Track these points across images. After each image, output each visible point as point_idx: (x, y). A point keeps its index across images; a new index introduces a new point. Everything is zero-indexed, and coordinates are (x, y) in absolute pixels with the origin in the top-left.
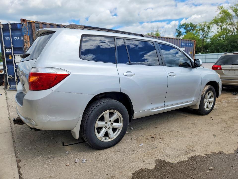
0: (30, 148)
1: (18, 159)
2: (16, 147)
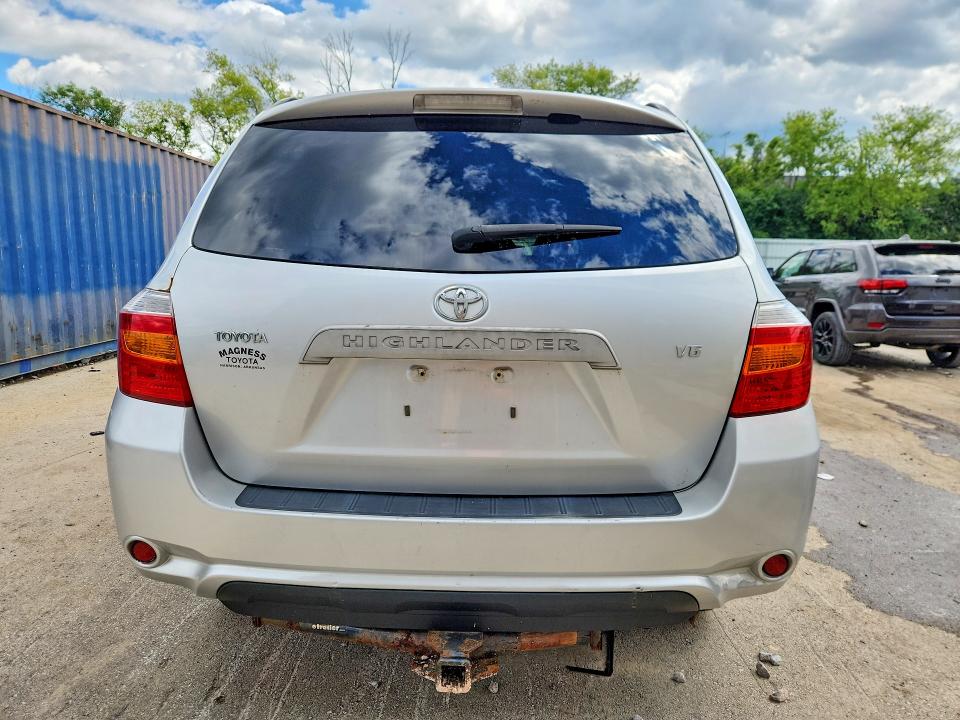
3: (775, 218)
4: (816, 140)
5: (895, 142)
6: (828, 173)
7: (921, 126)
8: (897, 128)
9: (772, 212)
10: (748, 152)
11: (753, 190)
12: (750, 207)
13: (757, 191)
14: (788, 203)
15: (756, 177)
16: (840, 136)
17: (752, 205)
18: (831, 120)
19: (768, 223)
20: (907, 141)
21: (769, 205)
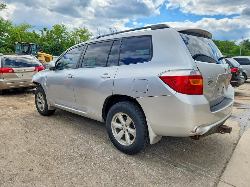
0: (219, 147)
1: (234, 146)
2: (230, 155)
3: (56, 51)
4: (62, 32)
5: (79, 35)
6: (66, 41)
7: (84, 32)
8: (79, 32)
9: (55, 49)
10: (45, 33)
11: (49, 43)
12: (49, 48)
13: (50, 44)
14: (58, 47)
15: (48, 40)
16: (68, 32)
17: (49, 47)
18: (64, 27)
19: (54, 52)
20: (82, 35)
21: (54, 47)
